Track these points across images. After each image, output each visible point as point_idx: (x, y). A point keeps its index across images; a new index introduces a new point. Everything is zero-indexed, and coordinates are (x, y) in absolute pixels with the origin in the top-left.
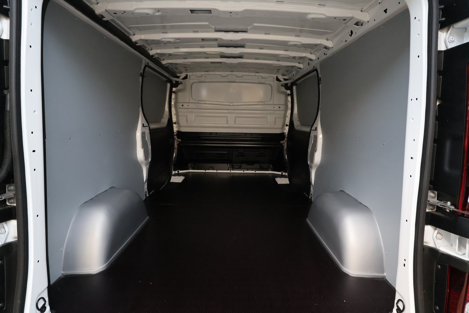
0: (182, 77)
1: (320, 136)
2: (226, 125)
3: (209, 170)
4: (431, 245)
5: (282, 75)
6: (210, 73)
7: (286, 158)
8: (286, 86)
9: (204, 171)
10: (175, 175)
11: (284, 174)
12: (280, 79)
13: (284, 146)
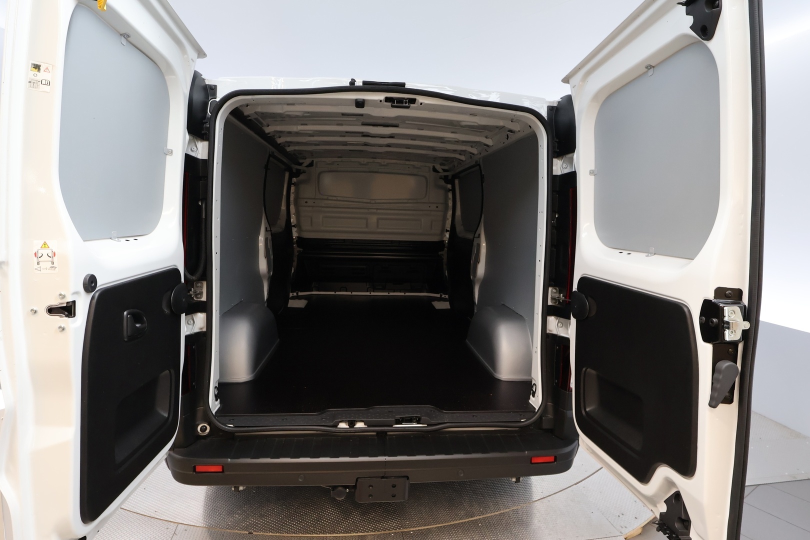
0: (305, 164)
1: (484, 245)
2: (366, 230)
3: (340, 291)
4: (555, 332)
5: (441, 165)
6: (344, 159)
7: (447, 274)
8: (446, 179)
9: (333, 293)
10: (293, 298)
11: (443, 296)
12: (438, 169)
13: (443, 259)
